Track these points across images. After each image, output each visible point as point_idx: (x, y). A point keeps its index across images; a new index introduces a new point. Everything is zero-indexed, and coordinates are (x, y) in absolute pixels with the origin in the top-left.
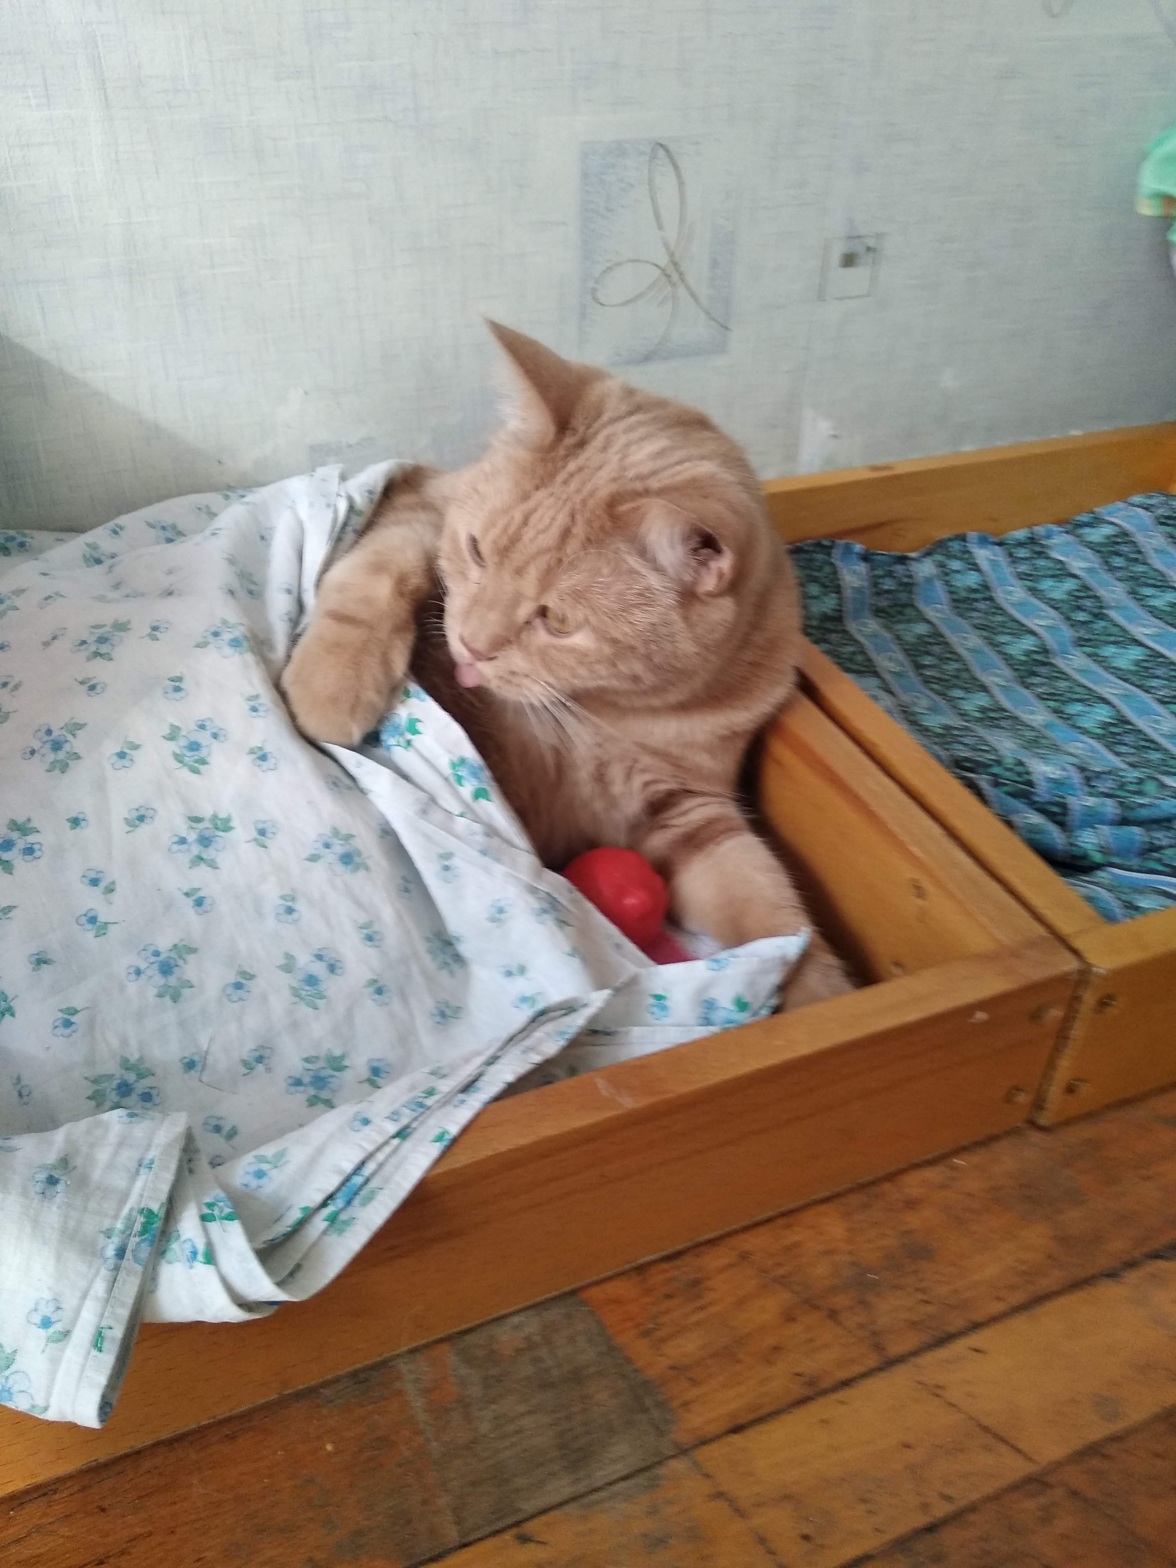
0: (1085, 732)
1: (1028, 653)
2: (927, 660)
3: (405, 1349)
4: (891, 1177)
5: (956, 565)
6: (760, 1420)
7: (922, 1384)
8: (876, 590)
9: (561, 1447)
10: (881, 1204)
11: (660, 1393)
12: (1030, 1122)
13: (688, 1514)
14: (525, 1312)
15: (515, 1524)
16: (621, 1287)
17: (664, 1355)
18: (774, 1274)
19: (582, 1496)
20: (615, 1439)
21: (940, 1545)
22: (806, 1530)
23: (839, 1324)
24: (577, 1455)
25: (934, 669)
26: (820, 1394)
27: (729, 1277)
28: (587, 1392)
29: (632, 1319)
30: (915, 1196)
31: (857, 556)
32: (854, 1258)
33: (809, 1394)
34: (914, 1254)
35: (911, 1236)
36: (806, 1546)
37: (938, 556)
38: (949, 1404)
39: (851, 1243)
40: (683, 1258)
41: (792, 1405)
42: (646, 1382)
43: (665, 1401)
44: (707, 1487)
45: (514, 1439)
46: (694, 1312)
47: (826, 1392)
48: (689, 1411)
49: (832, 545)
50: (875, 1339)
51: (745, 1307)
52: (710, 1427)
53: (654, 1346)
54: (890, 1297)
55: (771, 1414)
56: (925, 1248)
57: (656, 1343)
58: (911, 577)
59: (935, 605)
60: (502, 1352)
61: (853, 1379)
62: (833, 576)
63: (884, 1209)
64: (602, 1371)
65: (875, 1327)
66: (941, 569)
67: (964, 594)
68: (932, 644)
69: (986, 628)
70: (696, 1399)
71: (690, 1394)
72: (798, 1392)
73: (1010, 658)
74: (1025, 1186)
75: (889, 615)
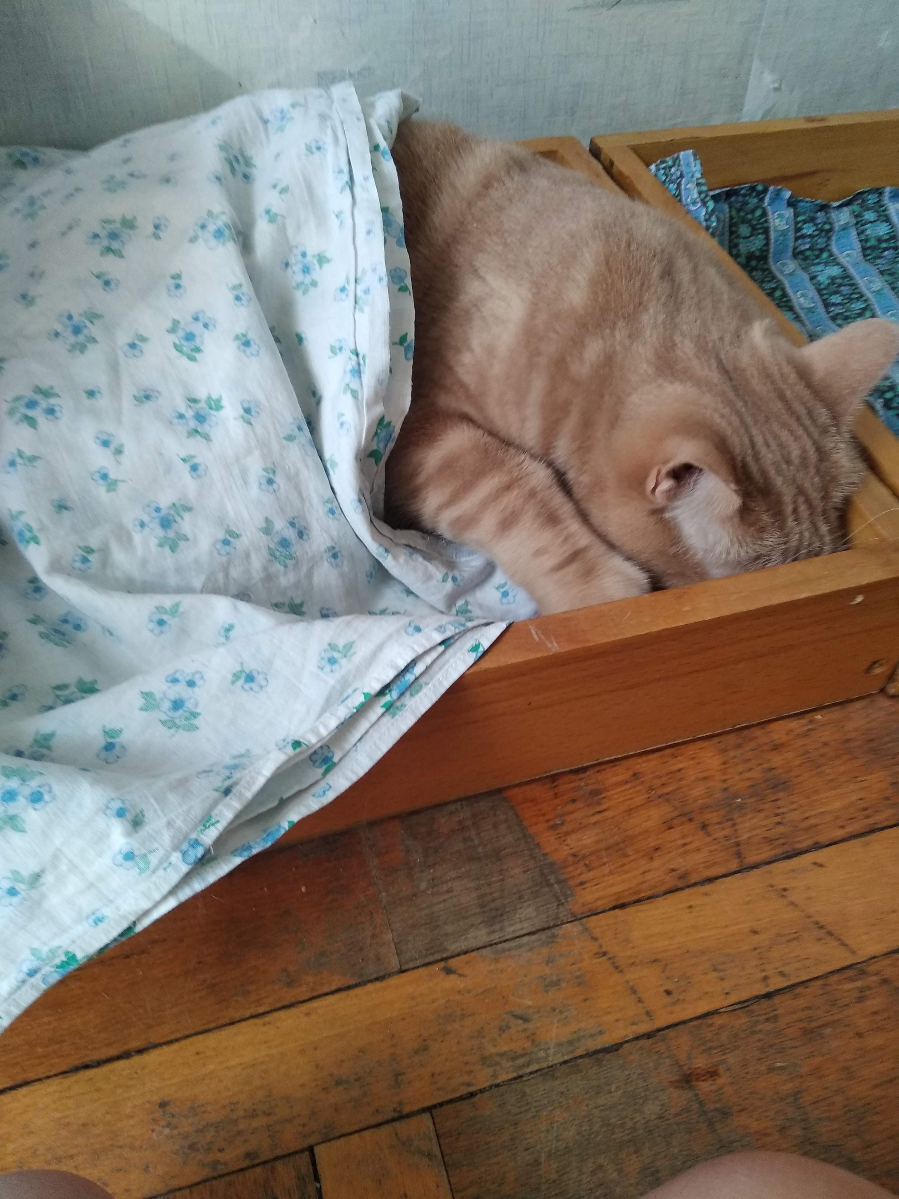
2: (836, 299)
3: (365, 822)
4: (762, 725)
5: (870, 216)
6: (639, 901)
7: (772, 886)
8: (799, 234)
9: (482, 906)
10: (752, 745)
11: (563, 874)
12: (882, 691)
13: (578, 965)
14: (460, 803)
15: (442, 960)
16: (536, 791)
17: (567, 845)
18: (660, 792)
19: (496, 944)
20: (525, 905)
21: (775, 1010)
22: (670, 987)
23: (709, 835)
24: (494, 913)
25: (841, 307)
26: (689, 886)
27: (623, 791)
28: (505, 867)
29: (544, 815)
30: (782, 741)
31: (786, 202)
32: (725, 786)
33: (680, 885)
34: (775, 786)
35: (774, 772)
36: (668, 1000)
37: (855, 207)
38: (793, 904)
39: (725, 774)
40: (588, 773)
41: (666, 893)
42: (552, 864)
43: (566, 880)
44: (594, 947)
45: (446, 897)
46: (593, 815)
47: (695, 884)
48: (584, 889)
49: (765, 191)
50: (737, 848)
51: (635, 815)
52: (599, 903)
53: (560, 838)
54: (752, 818)
55: (649, 898)
56: (784, 783)
57: (561, 835)
58: (831, 224)
59: (850, 251)
60: (440, 831)
61: (717, 878)
62: (764, 219)
63: (754, 749)
64: (517, 852)
65: (738, 839)
66: (859, 219)
67: (875, 243)
68: (844, 286)
69: (892, 274)
70: (590, 881)
71: (586, 877)
72: (672, 883)
74: (871, 740)
75: (806, 258)
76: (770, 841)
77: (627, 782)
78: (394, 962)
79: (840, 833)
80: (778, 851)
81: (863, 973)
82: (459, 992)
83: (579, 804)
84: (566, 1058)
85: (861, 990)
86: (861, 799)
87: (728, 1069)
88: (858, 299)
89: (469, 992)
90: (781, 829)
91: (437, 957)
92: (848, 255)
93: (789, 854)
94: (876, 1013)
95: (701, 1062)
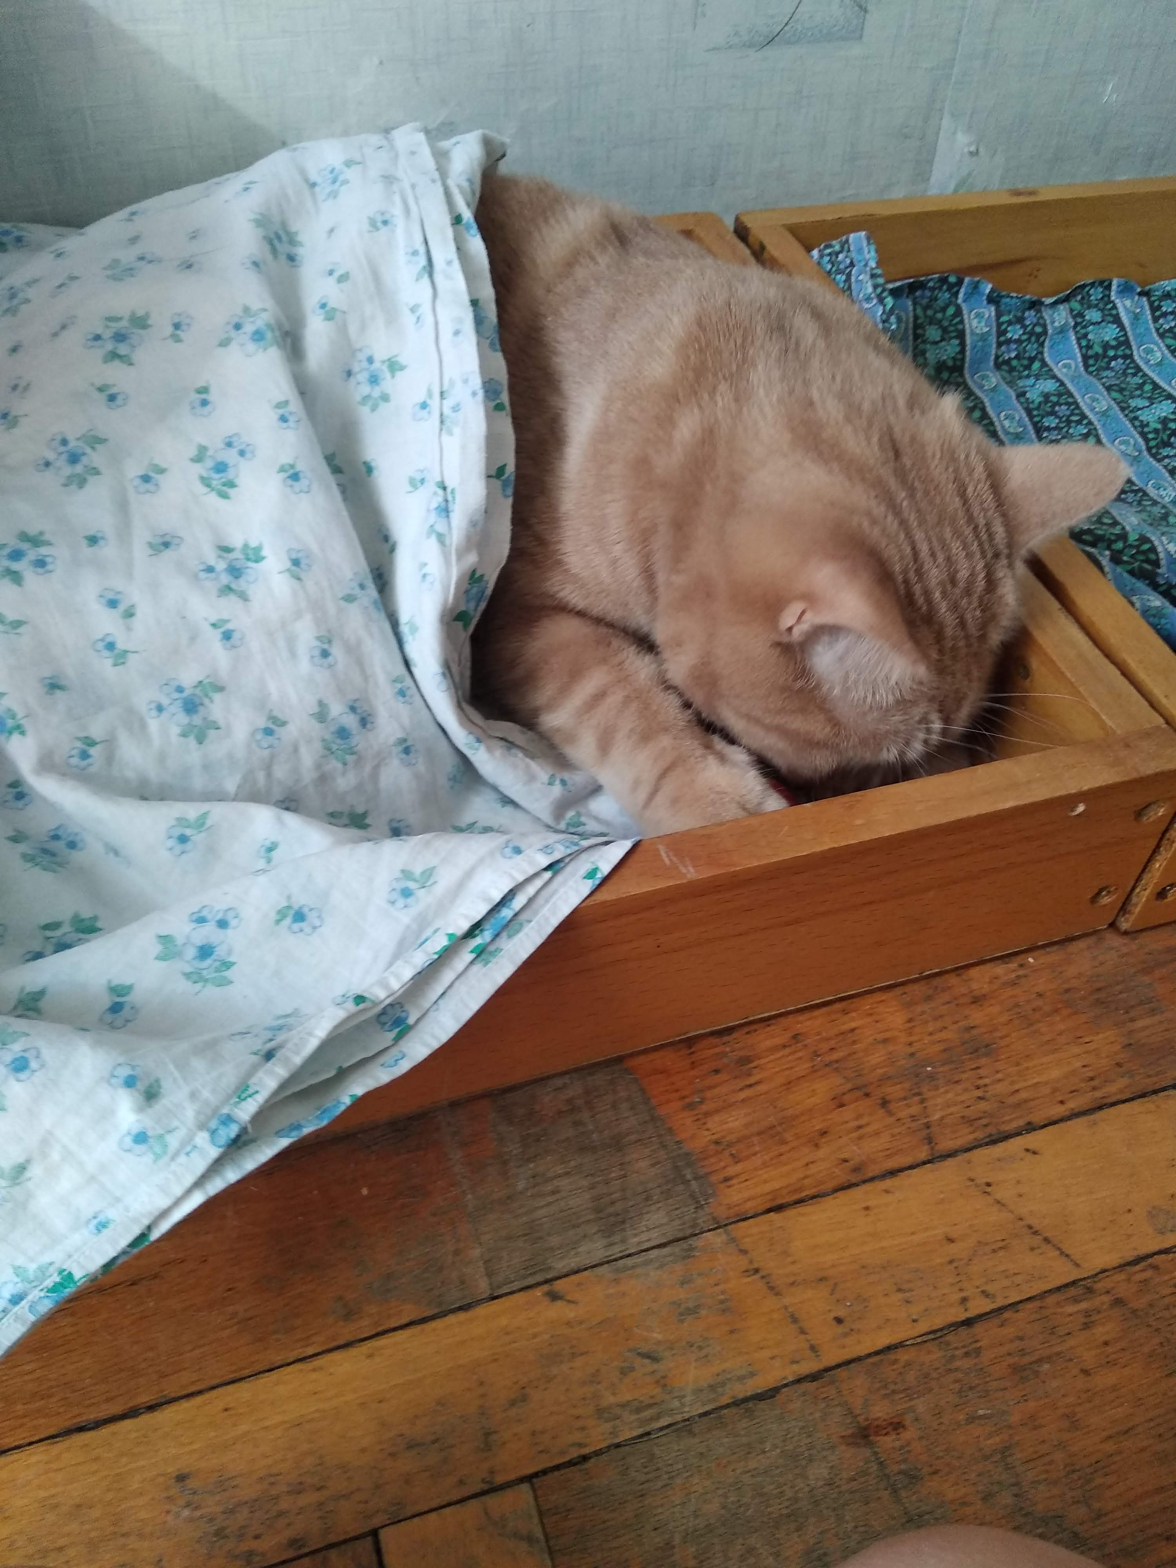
1: (1164, 421)
2: (1050, 422)
3: (445, 1102)
4: (957, 971)
5: (1093, 315)
6: (801, 1201)
7: (973, 1180)
8: (1002, 339)
9: (598, 1210)
10: (946, 997)
11: (702, 1167)
12: (1112, 925)
13: (721, 1287)
14: (568, 1076)
15: (546, 1282)
16: (668, 1058)
17: (708, 1130)
18: (827, 1059)
19: (616, 1260)
20: (653, 1208)
21: (976, 1341)
22: (841, 1313)
23: (890, 1114)
24: (612, 1219)
25: (1056, 432)
26: (864, 1182)
27: (780, 1058)
28: (627, 1159)
29: (677, 1091)
30: (983, 992)
31: (985, 297)
32: (912, 1050)
33: (854, 1181)
34: (976, 1050)
35: (975, 1032)
36: (840, 1329)
37: (1075, 305)
38: (998, 1202)
39: (910, 1034)
40: (735, 1035)
41: (836, 1190)
42: (687, 1154)
43: (706, 1175)
44: (743, 1262)
45: (550, 1199)
46: (741, 1089)
47: (872, 1179)
48: (729, 1187)
49: (960, 282)
50: (928, 1131)
51: (794, 1089)
52: (749, 1205)
53: (698, 1120)
54: (947, 1092)
55: (814, 1197)
56: (987, 1046)
57: (700, 1117)
58: (1044, 326)
59: (1068, 361)
60: (543, 1113)
61: (901, 1170)
62: (958, 319)
63: (948, 1003)
64: (643, 1140)
65: (928, 1120)
66: (1079, 320)
67: (1100, 351)
68: (1061, 405)
69: (1121, 391)
70: (737, 1176)
71: (731, 1171)
72: (843, 1177)
73: (1144, 425)
74: (1099, 990)
75: (1012, 369)
76: (969, 1121)
77: (784, 1047)
78: (483, 1287)
79: (1059, 1111)
80: (979, 1135)
81: (1090, 1290)
82: (568, 1324)
83: (723, 1076)
84: (708, 1408)
85: (1087, 1314)
86: (1084, 1066)
87: (917, 1420)
88: (1079, 422)
89: (581, 1323)
90: (983, 1106)
91: (539, 1278)
92: (1065, 366)
93: (994, 1138)
94: (1106, 1343)
95: (880, 1411)
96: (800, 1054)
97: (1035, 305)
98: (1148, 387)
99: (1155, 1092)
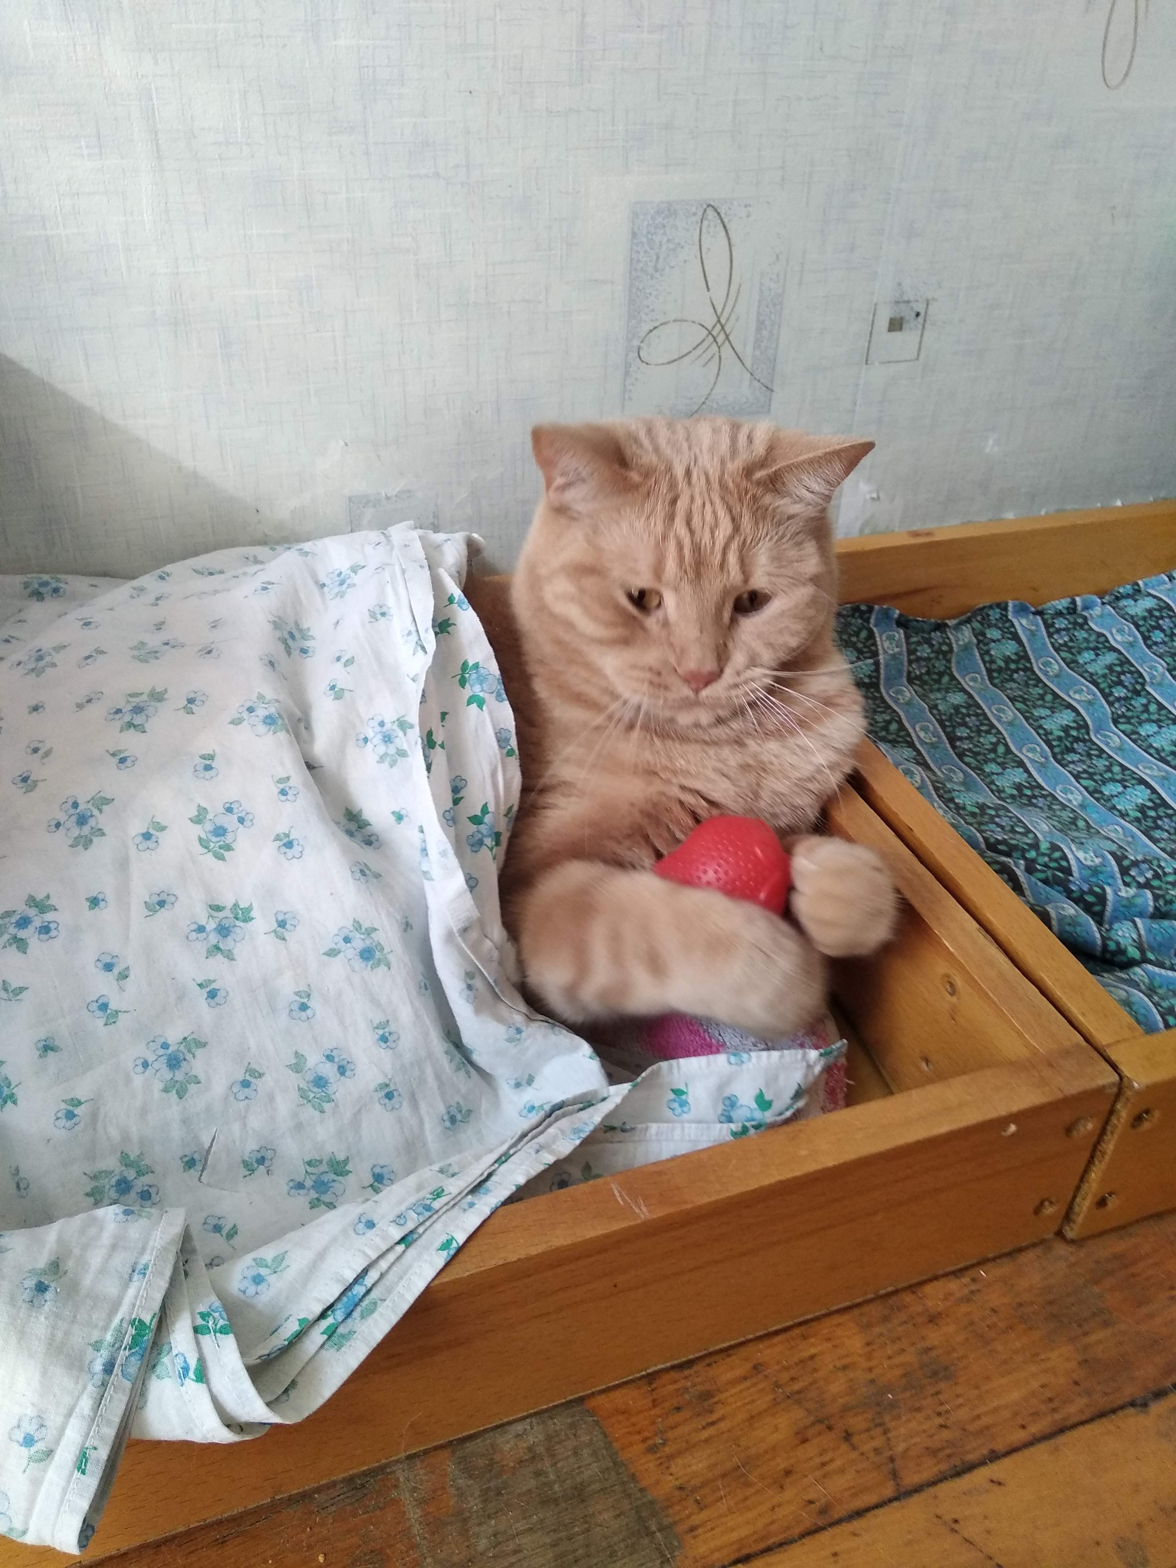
0: (1123, 815)
1: (1066, 729)
2: (962, 732)
3: (403, 1455)
4: (912, 1288)
5: (993, 634)
6: (768, 1550)
7: (938, 1517)
8: (912, 657)
10: (902, 1316)
11: (667, 1516)
12: (1059, 1235)
14: (528, 1420)
16: (629, 1398)
17: (671, 1474)
18: (788, 1390)
23: (854, 1448)
26: (832, 1524)
27: (741, 1392)
28: (591, 1511)
29: (639, 1432)
30: (939, 1309)
31: (894, 622)
32: (872, 1376)
33: (820, 1524)
34: (935, 1373)
35: (933, 1354)
37: (977, 625)
38: (967, 1540)
39: (870, 1359)
40: (696, 1368)
41: (803, 1536)
42: (652, 1503)
43: (670, 1526)
45: (512, 1560)
46: (704, 1428)
47: (839, 1522)
48: (694, 1537)
49: (870, 610)
50: (891, 1466)
51: (756, 1425)
52: (717, 1555)
53: (661, 1464)
54: (908, 1421)
55: (781, 1545)
56: (946, 1368)
57: (662, 1460)
58: (950, 645)
59: (973, 675)
60: (504, 1463)
61: (868, 1510)
62: (870, 642)
63: (906, 1322)
64: (606, 1488)
65: (891, 1452)
66: (981, 638)
67: (1002, 664)
68: (969, 715)
69: (1024, 701)
70: (703, 1524)
71: (696, 1519)
72: (808, 1521)
73: (1047, 733)
74: (1051, 1303)
75: (925, 683)
76: (933, 1452)
77: (745, 1378)
79: (1020, 1436)
80: (944, 1467)
83: (686, 1414)
86: (1042, 1386)
88: (988, 732)
90: (946, 1434)
92: (972, 680)
93: (959, 1469)
96: (761, 1386)
97: (940, 627)
98: (1049, 697)
99: (1114, 1411)
